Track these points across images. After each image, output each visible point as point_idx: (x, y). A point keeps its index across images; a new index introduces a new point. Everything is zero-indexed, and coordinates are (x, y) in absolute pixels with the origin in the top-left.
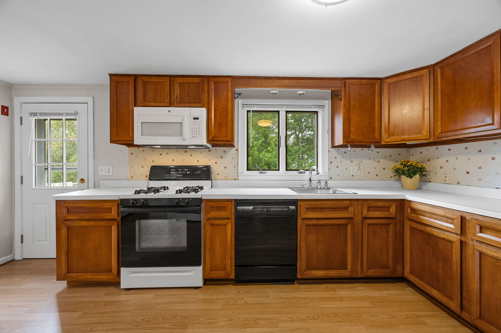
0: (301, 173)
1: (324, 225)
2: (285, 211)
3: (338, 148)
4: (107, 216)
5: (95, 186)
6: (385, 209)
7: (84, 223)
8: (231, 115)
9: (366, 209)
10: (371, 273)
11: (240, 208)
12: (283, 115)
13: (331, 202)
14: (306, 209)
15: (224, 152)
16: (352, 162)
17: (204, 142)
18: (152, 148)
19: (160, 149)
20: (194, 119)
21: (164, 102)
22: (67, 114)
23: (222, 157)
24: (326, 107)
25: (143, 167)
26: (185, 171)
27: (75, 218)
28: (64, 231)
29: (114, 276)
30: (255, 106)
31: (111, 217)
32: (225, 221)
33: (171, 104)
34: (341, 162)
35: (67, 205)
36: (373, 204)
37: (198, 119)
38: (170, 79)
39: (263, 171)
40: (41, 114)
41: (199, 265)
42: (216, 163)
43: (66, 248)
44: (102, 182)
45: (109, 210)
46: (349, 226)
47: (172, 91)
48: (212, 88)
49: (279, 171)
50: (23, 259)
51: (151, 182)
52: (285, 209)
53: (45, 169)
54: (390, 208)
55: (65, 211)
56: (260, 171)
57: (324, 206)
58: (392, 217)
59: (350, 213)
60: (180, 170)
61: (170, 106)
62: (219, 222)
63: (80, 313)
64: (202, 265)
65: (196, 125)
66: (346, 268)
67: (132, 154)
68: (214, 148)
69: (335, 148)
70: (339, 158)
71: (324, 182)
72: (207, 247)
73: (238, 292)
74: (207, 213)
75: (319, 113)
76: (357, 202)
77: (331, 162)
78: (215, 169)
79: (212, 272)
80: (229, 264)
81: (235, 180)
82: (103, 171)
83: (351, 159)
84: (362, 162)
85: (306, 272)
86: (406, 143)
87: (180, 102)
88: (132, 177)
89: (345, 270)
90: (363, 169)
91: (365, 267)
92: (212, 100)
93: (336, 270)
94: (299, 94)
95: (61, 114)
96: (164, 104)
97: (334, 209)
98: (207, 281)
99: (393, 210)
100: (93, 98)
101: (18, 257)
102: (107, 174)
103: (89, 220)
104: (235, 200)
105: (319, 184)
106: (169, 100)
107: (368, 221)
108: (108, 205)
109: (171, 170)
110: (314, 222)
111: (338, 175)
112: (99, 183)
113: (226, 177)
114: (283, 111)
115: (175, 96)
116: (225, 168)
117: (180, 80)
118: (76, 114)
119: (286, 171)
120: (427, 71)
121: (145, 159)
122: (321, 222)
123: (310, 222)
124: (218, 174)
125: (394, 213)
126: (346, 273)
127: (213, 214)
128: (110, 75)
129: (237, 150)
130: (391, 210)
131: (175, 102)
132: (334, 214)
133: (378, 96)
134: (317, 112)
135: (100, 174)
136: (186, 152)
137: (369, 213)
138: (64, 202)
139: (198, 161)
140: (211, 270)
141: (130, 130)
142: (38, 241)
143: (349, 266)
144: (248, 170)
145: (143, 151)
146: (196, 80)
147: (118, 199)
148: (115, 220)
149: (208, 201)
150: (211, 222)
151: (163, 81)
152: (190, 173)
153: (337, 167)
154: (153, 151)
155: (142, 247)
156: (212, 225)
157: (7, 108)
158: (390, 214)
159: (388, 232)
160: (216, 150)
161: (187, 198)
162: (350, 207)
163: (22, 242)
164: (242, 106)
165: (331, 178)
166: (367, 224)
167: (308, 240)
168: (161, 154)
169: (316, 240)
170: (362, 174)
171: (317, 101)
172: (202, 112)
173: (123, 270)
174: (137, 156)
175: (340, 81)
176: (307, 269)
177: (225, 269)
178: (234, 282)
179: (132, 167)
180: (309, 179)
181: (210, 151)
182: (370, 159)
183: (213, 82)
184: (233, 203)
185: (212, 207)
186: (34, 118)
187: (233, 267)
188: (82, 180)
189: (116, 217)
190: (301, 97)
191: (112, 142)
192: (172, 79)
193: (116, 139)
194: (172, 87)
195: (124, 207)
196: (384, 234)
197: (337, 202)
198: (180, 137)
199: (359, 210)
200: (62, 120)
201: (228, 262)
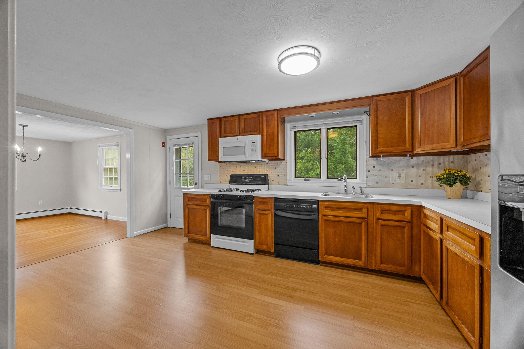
0: (339, 180)
1: (341, 222)
2: (309, 208)
3: (376, 158)
4: (205, 204)
5: (202, 187)
6: (401, 213)
7: (195, 207)
8: (277, 138)
9: (379, 211)
10: (384, 267)
11: (277, 204)
12: (324, 132)
13: (347, 203)
14: (325, 208)
15: (277, 164)
16: (392, 170)
17: (260, 158)
18: (231, 163)
19: (234, 163)
20: (252, 143)
21: (236, 133)
22: (189, 144)
23: (276, 168)
24: (364, 122)
25: (226, 175)
26: (250, 178)
27: (191, 203)
28: (187, 210)
29: (208, 238)
30: (299, 127)
31: (207, 205)
32: (267, 212)
33: (239, 134)
34: (380, 170)
35: (188, 196)
36: (386, 207)
37: (254, 142)
38: (239, 117)
39: (307, 179)
40: (178, 145)
41: (252, 239)
42: (272, 172)
43: (187, 219)
44: (205, 185)
45: (206, 200)
46: (363, 224)
47: (240, 125)
48: (264, 120)
49: (321, 178)
50: (171, 227)
51: (231, 185)
52: (309, 207)
53: (180, 176)
54: (405, 212)
55: (187, 199)
56: (304, 179)
57: (340, 206)
58: (407, 220)
59: (363, 214)
60: (248, 177)
61: (239, 135)
62: (264, 212)
63: (192, 252)
64: (254, 239)
65: (253, 147)
66: (360, 259)
67: (221, 167)
68: (270, 161)
69: (373, 158)
70: (378, 167)
71: (359, 189)
72: (257, 228)
73: (275, 261)
74: (256, 206)
75: (358, 127)
76: (372, 205)
77: (369, 171)
78: (271, 177)
79: (260, 245)
80: (270, 241)
81: (285, 185)
82: (207, 178)
83: (391, 168)
84: (403, 170)
85: (325, 256)
86: (451, 151)
87: (245, 132)
88: (221, 182)
89: (360, 261)
90: (404, 177)
91: (379, 261)
92: (264, 128)
93: (351, 259)
94: (334, 114)
95: (186, 144)
96: (235, 134)
97: (350, 209)
98: (258, 251)
99: (408, 214)
100: (201, 132)
101: (169, 226)
102: (208, 180)
103: (197, 205)
104: (275, 198)
105: (353, 190)
106: (238, 131)
107: (381, 222)
108: (205, 197)
109: (242, 177)
110: (332, 218)
111: (377, 183)
112: (204, 185)
113: (278, 183)
114: (324, 129)
115: (242, 128)
116: (278, 176)
117: (245, 117)
118: (193, 143)
119: (327, 178)
120: (453, 80)
121: (228, 170)
122: (337, 219)
123: (328, 218)
124: (273, 181)
125: (410, 217)
126: (360, 263)
127: (260, 207)
128: (208, 119)
129: (286, 162)
130: (406, 214)
131: (242, 132)
132: (349, 214)
133: (409, 108)
134: (356, 126)
135: (204, 180)
136: (252, 165)
137: (383, 215)
138: (187, 194)
139: (259, 171)
140: (259, 244)
141: (218, 152)
142: (177, 218)
143: (363, 258)
144: (295, 178)
145: (227, 165)
146: (254, 116)
147: (210, 194)
148: (208, 206)
149: (258, 197)
150: (259, 212)
151: (235, 119)
152: (254, 180)
153: (376, 175)
154: (232, 165)
155: (222, 224)
156: (259, 214)
157: (164, 143)
158: (405, 218)
159: (403, 233)
160: (272, 163)
161: (239, 195)
162: (364, 209)
163: (170, 218)
164: (290, 128)
165: (369, 185)
166: (380, 225)
167: (327, 232)
168: (237, 167)
169: (334, 232)
170: (404, 182)
171: (354, 117)
172: (258, 138)
173: (212, 235)
174: (223, 168)
175: (368, 99)
176: (326, 254)
177: (267, 245)
178: (275, 256)
179: (221, 175)
180: (344, 186)
181: (267, 164)
182: (413, 167)
183: (265, 116)
184: (273, 200)
185: (259, 202)
186: (175, 148)
187: (273, 244)
188: (196, 184)
189: (209, 205)
190: (336, 116)
191: (209, 160)
192: (240, 116)
193: (210, 158)
194: (240, 122)
195: (213, 199)
196: (400, 236)
197: (353, 204)
198: (244, 156)
199: (373, 212)
200: (186, 147)
201: (270, 239)
